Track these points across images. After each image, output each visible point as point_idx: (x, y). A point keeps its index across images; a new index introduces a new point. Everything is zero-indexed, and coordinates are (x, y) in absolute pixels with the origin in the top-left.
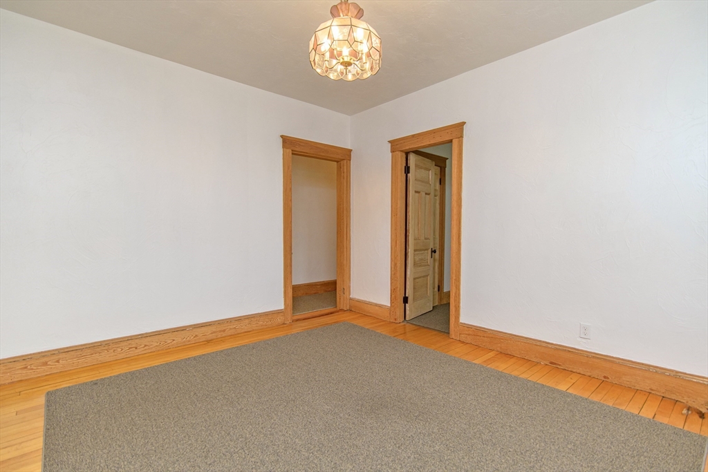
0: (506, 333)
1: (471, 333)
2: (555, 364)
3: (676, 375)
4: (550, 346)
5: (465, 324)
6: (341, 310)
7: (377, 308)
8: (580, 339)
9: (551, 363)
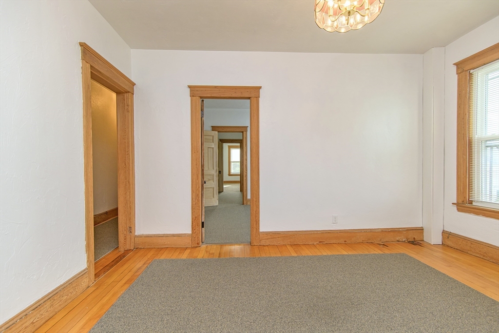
0: (293, 231)
1: (269, 237)
2: (322, 242)
3: (371, 231)
4: (319, 232)
5: (263, 232)
6: (127, 251)
7: (175, 238)
8: (333, 224)
9: (320, 242)
